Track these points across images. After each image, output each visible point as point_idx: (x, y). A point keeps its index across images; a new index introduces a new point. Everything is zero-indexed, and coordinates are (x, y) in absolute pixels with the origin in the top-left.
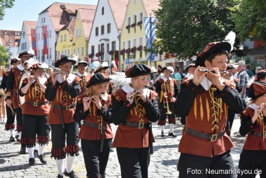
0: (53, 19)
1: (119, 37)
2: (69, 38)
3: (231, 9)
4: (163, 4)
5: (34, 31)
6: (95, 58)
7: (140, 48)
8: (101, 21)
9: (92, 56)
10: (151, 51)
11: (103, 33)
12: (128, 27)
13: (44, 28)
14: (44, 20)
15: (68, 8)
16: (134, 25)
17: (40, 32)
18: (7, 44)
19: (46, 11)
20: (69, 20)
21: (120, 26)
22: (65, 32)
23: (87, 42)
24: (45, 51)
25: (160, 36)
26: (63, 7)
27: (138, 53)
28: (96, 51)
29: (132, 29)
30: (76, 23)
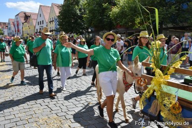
0: (21, 18)
1: (47, 26)
2: (27, 26)
3: (84, 16)
4: (60, 12)
5: (13, 23)
6: (38, 34)
7: (54, 30)
8: (40, 19)
9: (37, 33)
10: (57, 31)
11: (41, 24)
12: (50, 22)
13: (18, 22)
14: (17, 19)
15: (27, 14)
16: (52, 21)
17: (16, 23)
18: (3, 28)
19: (18, 15)
20: (28, 19)
21: (47, 21)
22: (26, 23)
23: (35, 27)
24: (18, 31)
25: (59, 25)
26: (25, 13)
27: (54, 32)
28: (38, 31)
29: (51, 23)
30: (30, 20)
